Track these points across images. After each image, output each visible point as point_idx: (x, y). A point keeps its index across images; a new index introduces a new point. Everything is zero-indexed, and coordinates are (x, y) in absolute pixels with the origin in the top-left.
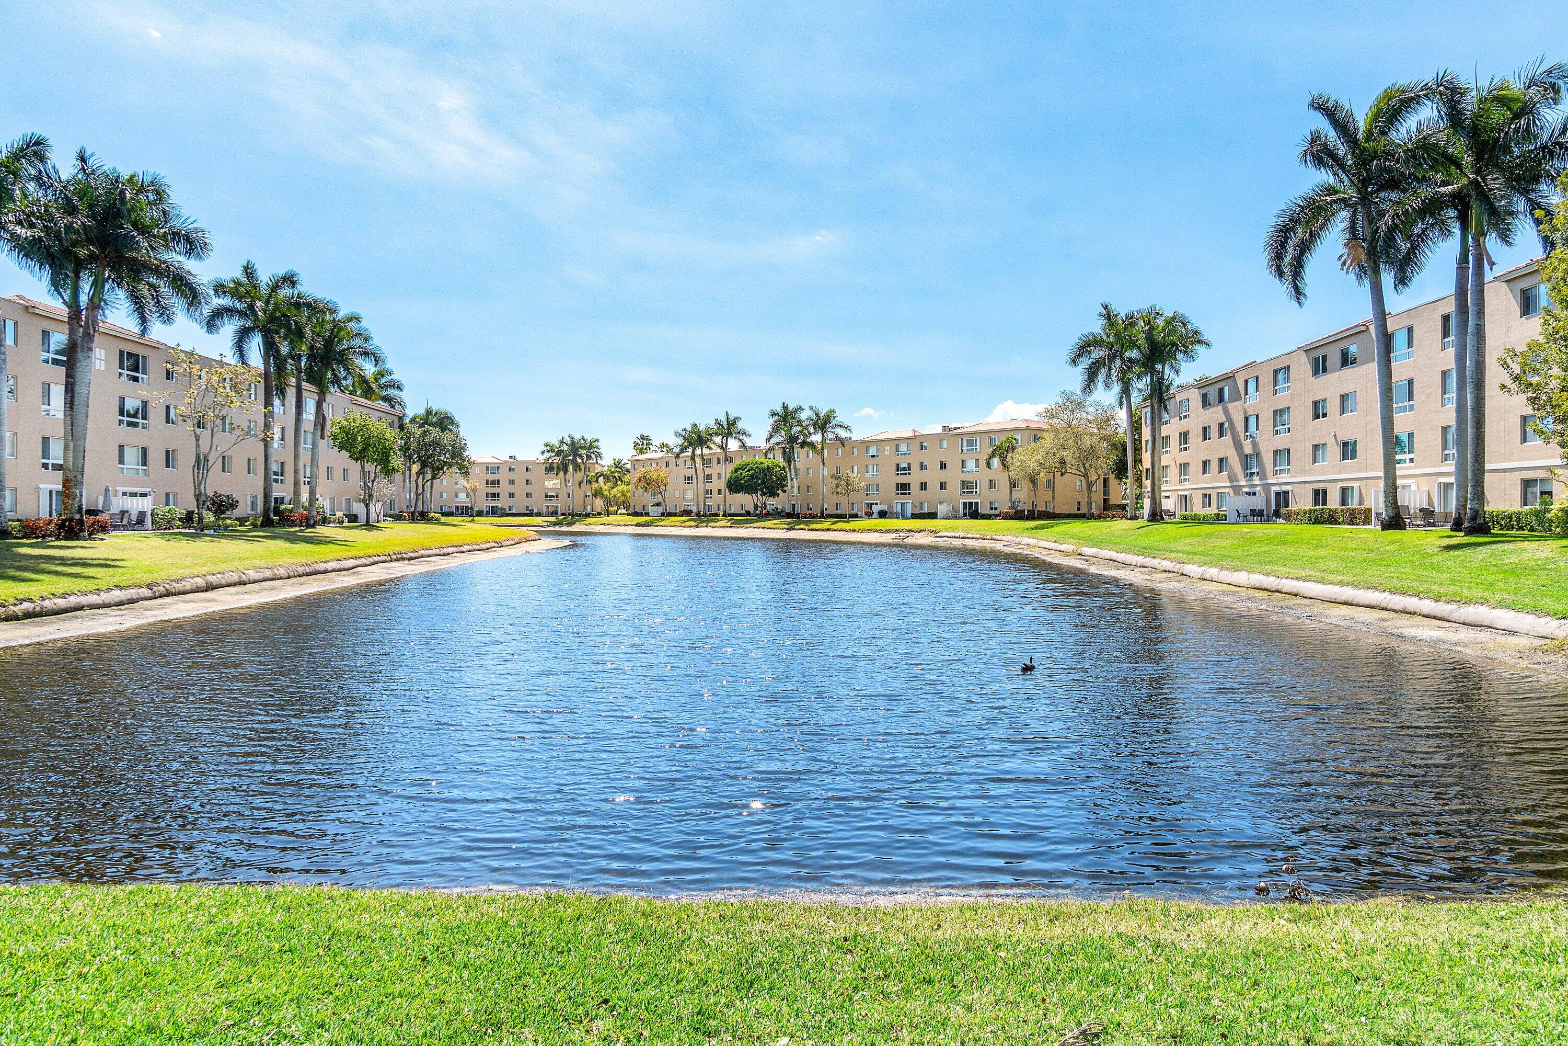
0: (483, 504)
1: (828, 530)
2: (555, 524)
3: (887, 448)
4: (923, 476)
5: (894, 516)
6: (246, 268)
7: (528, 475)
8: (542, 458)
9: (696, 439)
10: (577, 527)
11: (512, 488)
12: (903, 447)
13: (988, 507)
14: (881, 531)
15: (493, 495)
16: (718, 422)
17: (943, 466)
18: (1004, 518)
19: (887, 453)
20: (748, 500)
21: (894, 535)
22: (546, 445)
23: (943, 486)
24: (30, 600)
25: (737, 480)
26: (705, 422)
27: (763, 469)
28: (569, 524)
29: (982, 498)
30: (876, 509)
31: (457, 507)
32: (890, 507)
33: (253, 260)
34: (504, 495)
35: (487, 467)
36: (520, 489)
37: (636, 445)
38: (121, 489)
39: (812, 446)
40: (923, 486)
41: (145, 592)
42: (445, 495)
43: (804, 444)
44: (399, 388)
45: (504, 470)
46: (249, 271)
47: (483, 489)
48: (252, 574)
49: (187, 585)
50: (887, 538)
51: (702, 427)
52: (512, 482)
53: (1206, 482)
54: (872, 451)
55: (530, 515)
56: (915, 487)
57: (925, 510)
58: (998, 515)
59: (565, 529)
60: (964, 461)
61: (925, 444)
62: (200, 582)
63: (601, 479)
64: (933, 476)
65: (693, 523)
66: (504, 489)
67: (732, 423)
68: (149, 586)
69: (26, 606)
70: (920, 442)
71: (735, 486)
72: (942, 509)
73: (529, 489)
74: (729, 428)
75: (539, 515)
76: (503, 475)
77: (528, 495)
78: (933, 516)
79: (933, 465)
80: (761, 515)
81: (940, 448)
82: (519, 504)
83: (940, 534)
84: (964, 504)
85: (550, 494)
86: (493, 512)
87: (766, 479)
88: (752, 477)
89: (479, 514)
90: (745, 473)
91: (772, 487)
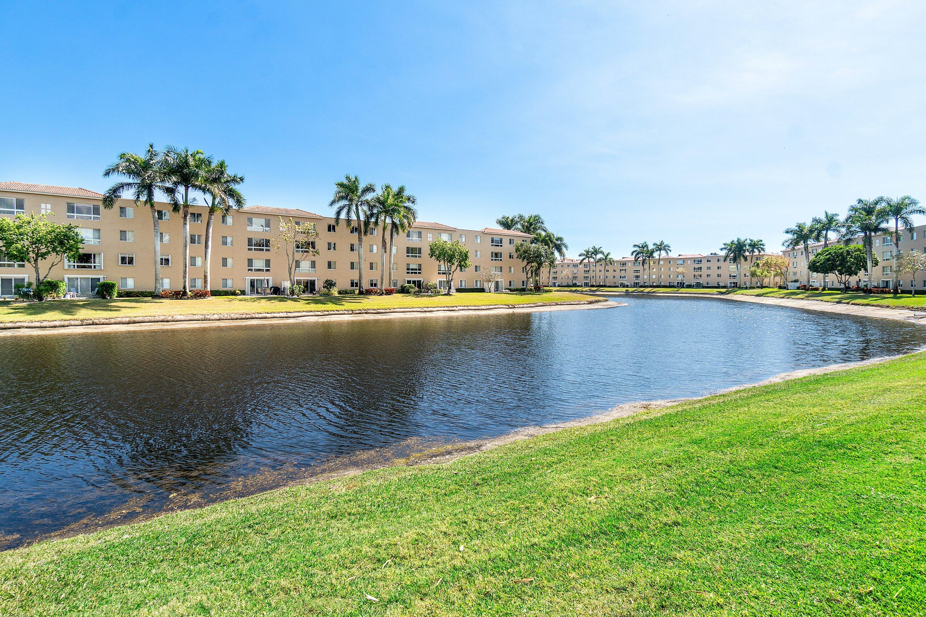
0: (693, 281)
2: (723, 293)
7: (719, 264)
9: (800, 235)
11: (709, 272)
15: (698, 276)
16: (818, 220)
25: (816, 263)
31: (678, 283)
34: (704, 276)
35: (695, 260)
36: (714, 272)
39: (886, 232)
42: (672, 276)
45: (704, 261)
47: (691, 273)
51: (806, 225)
52: (709, 268)
66: (704, 272)
67: (831, 219)
71: (814, 267)
73: (719, 272)
74: (829, 223)
75: (723, 287)
76: (704, 265)
77: (719, 276)
82: (713, 281)
85: (732, 275)
86: (698, 286)
87: (843, 260)
88: (828, 260)
89: (689, 286)
90: (822, 257)
91: (850, 268)
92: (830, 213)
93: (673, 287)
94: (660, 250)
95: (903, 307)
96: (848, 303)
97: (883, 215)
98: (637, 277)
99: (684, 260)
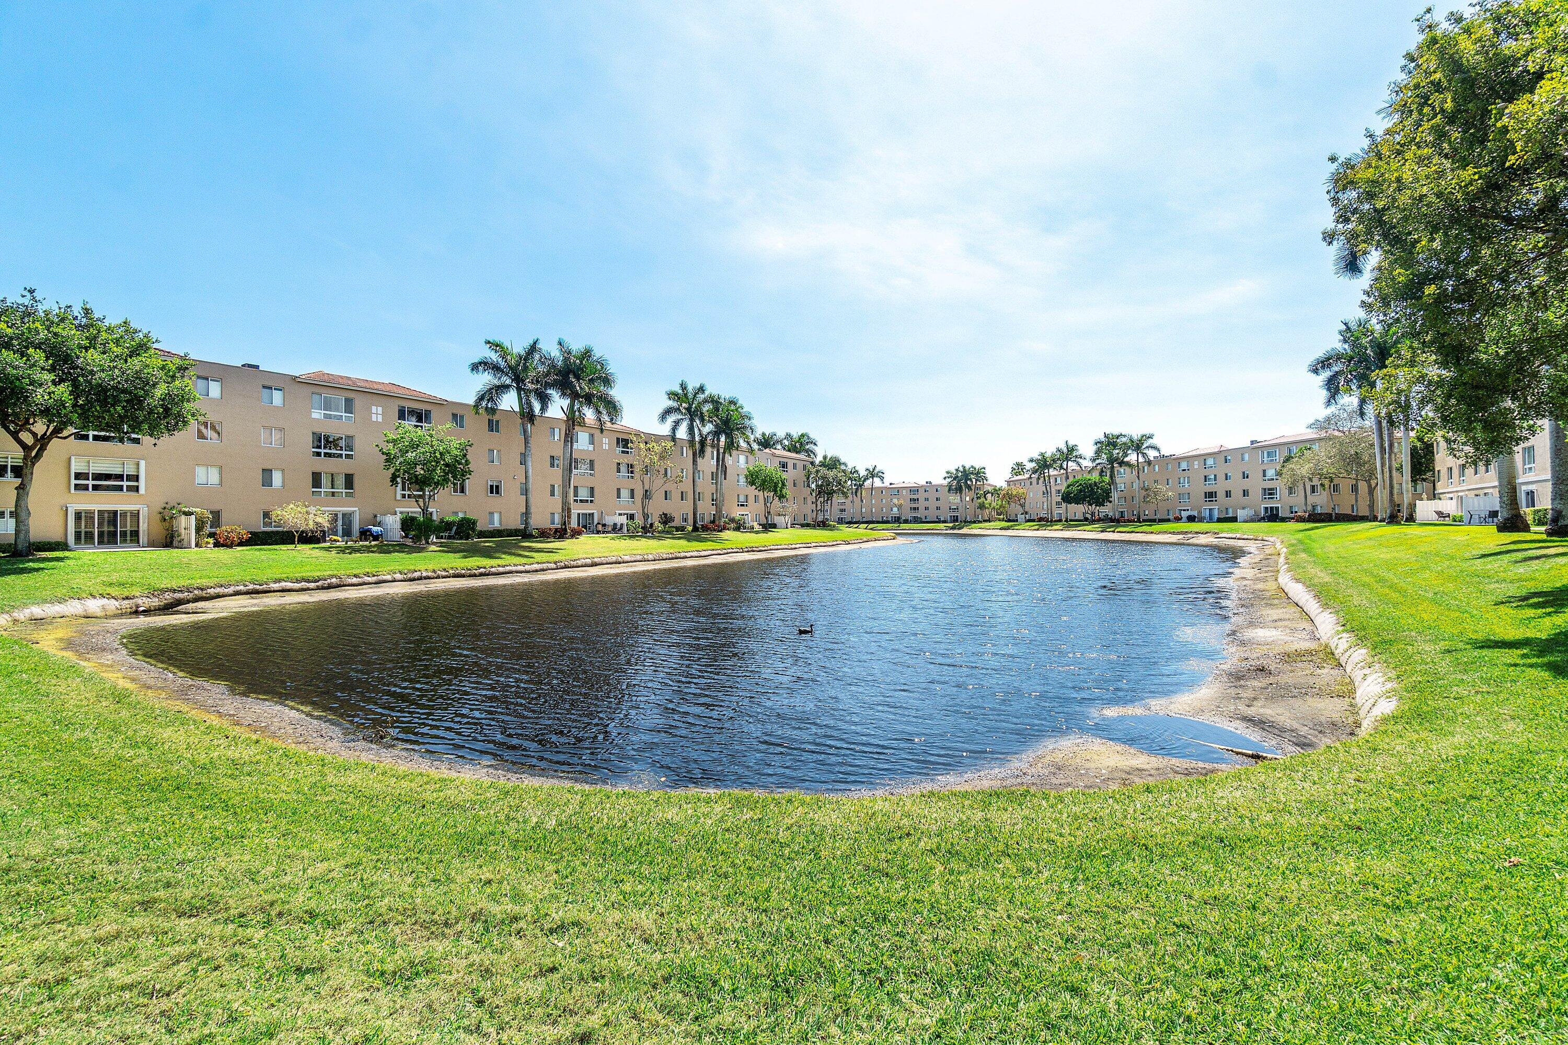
0: (910, 515)
1: (1132, 532)
2: (953, 528)
3: (1196, 463)
4: (1228, 485)
5: (1201, 520)
6: (682, 385)
7: (938, 495)
8: (945, 482)
9: (1043, 464)
10: (965, 531)
11: (927, 504)
12: (1210, 462)
13: (1289, 511)
14: (1174, 533)
15: (915, 509)
16: (1059, 450)
17: (1245, 476)
18: (1297, 521)
19: (1196, 467)
20: (1078, 510)
21: (1181, 536)
22: (948, 473)
23: (1245, 493)
24: (485, 568)
25: (1068, 493)
26: (1050, 450)
27: (1090, 485)
28: (959, 529)
29: (1282, 502)
30: (1185, 514)
31: (893, 517)
32: (1200, 512)
33: (685, 380)
34: (922, 509)
35: (910, 490)
36: (932, 504)
37: (1013, 469)
38: (618, 512)
39: (1128, 464)
40: (1228, 494)
41: (553, 566)
42: (885, 509)
43: (1121, 463)
44: (815, 444)
45: (921, 491)
46: (683, 386)
47: (908, 505)
48: (627, 558)
49: (580, 563)
50: (1174, 538)
51: (1048, 455)
52: (926, 499)
53: (1477, 483)
54: (1184, 465)
55: (939, 522)
56: (1221, 495)
57: (1230, 515)
58: (1293, 518)
59: (956, 531)
60: (1264, 471)
61: (1229, 458)
62: (589, 561)
63: (989, 496)
64: (1237, 485)
65: (1036, 527)
66: (922, 504)
67: (1071, 449)
68: (555, 563)
69: (482, 570)
70: (1223, 456)
71: (1067, 498)
72: (1241, 514)
73: (938, 504)
74: (1070, 453)
75: (945, 522)
76: (921, 496)
77: (938, 508)
78: (1234, 519)
79: (1236, 476)
80: (1087, 520)
81: (1243, 460)
82: (932, 514)
83: (1221, 535)
84: (1266, 508)
85: (951, 506)
86: (916, 520)
87: (1092, 492)
88: (1081, 491)
89: (906, 522)
90: (1074, 488)
91: (1098, 498)
92: (1071, 443)
93: (887, 522)
94: (873, 477)
95: (1165, 532)
96: (1113, 532)
97: (1126, 448)
98: (842, 510)
99: (899, 490)
